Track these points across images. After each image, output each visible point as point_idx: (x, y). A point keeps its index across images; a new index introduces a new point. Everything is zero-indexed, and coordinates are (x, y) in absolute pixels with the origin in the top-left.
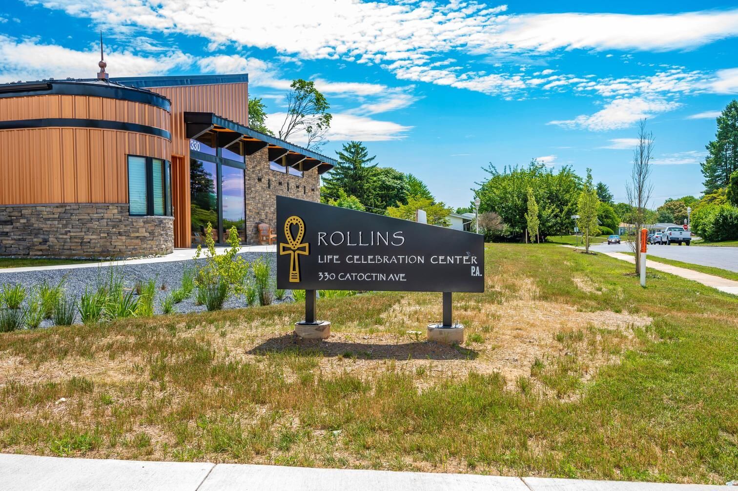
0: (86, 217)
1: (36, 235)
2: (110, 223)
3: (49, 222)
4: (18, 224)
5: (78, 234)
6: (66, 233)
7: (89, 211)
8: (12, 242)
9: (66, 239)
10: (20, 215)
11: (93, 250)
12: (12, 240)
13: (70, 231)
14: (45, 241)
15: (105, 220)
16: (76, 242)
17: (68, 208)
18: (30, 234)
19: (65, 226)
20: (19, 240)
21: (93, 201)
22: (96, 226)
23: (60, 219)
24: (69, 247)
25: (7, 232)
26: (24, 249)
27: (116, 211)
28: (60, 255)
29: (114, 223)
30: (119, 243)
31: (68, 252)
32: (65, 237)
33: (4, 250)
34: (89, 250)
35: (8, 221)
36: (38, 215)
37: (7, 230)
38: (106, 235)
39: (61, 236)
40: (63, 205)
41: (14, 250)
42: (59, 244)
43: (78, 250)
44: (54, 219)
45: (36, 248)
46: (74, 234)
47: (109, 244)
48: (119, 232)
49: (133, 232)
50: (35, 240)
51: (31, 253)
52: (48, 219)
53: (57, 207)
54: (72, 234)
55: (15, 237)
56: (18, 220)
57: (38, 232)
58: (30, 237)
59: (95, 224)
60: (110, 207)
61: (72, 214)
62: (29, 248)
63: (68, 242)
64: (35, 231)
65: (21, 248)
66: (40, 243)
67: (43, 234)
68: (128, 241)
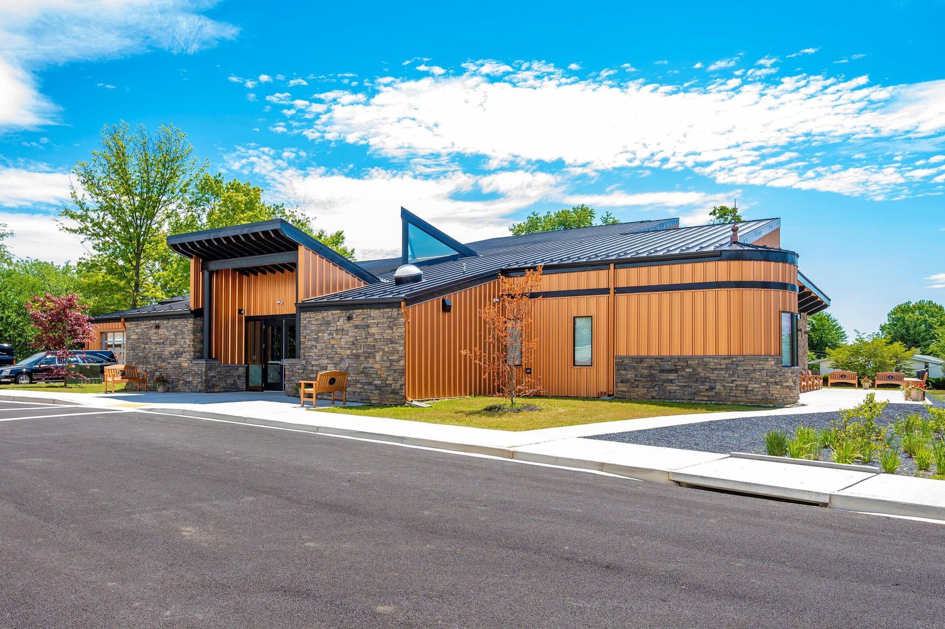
0: (750, 368)
1: (703, 383)
2: (769, 374)
3: (716, 372)
4: (683, 373)
5: (743, 383)
6: (732, 382)
7: (753, 363)
8: (676, 388)
9: (733, 387)
10: (686, 364)
11: (754, 398)
12: (677, 386)
13: (735, 380)
14: (712, 388)
15: (765, 371)
16: (742, 390)
17: (734, 359)
18: (696, 381)
19: (732, 375)
20: (685, 386)
21: (744, 354)
22: (758, 376)
23: (727, 369)
24: (734, 394)
25: (672, 380)
26: (689, 394)
27: (773, 363)
28: (726, 400)
29: (771, 374)
30: (775, 391)
31: (734, 399)
32: (731, 385)
33: (668, 394)
34: (752, 398)
35: (673, 370)
36: (705, 366)
37: (672, 378)
38: (766, 384)
39: (728, 385)
40: (729, 357)
41: (678, 395)
42: (726, 391)
43: (743, 397)
44: (721, 369)
45: (702, 394)
46: (740, 383)
47: (767, 392)
48: (775, 382)
49: (785, 382)
50: (701, 387)
51: (696, 398)
52: (716, 369)
53: (725, 359)
54: (738, 383)
55: (680, 384)
56: (683, 368)
57: (704, 380)
58: (696, 384)
59: (757, 375)
60: (769, 359)
61: (738, 365)
62: (694, 394)
63: (733, 390)
64: (701, 379)
65: (686, 393)
66: (707, 390)
67: (710, 382)
68: (782, 390)
